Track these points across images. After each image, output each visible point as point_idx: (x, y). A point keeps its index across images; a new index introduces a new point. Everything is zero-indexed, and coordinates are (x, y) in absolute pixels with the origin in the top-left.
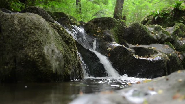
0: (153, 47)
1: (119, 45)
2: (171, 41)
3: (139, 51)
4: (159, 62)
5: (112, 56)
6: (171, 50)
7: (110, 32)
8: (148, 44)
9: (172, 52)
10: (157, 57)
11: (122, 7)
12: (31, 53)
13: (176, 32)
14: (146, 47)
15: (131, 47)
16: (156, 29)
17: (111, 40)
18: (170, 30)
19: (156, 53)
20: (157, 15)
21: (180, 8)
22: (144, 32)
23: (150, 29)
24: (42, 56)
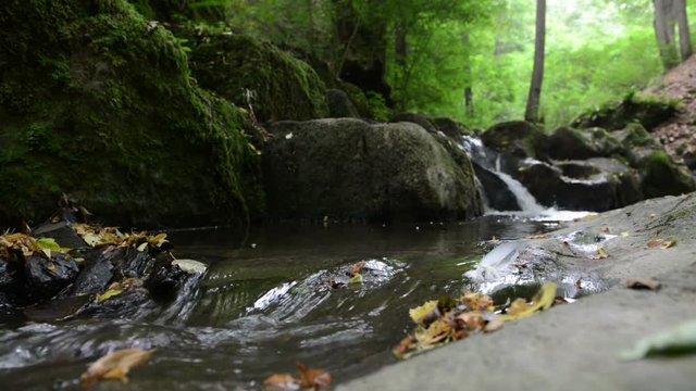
0: (592, 163)
1: (537, 162)
2: (621, 153)
3: (569, 171)
4: (603, 186)
5: (527, 179)
6: (622, 167)
7: (522, 144)
8: (584, 158)
9: (624, 170)
10: (600, 179)
11: (538, 103)
12: (410, 179)
13: (630, 137)
14: (581, 163)
15: (555, 165)
16: (597, 136)
17: (524, 156)
18: (619, 136)
19: (597, 172)
20: (595, 113)
21: (634, 99)
22: (577, 141)
23: (587, 135)
24: (425, 183)
